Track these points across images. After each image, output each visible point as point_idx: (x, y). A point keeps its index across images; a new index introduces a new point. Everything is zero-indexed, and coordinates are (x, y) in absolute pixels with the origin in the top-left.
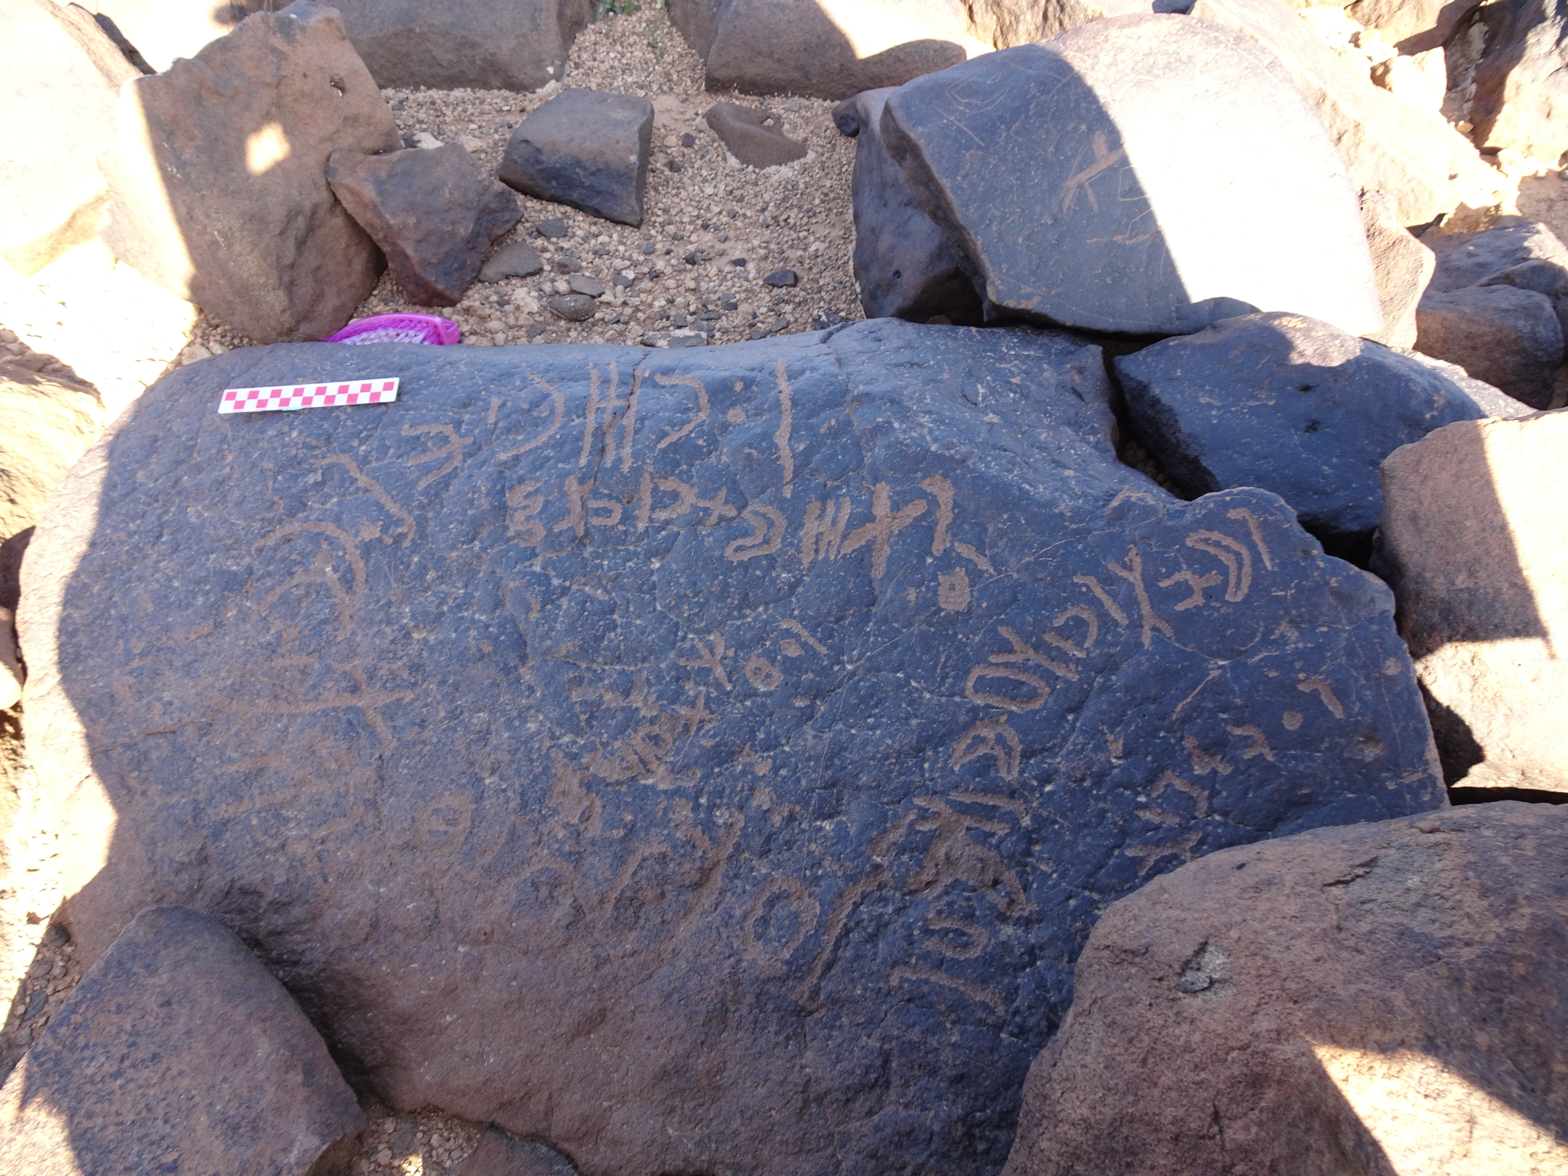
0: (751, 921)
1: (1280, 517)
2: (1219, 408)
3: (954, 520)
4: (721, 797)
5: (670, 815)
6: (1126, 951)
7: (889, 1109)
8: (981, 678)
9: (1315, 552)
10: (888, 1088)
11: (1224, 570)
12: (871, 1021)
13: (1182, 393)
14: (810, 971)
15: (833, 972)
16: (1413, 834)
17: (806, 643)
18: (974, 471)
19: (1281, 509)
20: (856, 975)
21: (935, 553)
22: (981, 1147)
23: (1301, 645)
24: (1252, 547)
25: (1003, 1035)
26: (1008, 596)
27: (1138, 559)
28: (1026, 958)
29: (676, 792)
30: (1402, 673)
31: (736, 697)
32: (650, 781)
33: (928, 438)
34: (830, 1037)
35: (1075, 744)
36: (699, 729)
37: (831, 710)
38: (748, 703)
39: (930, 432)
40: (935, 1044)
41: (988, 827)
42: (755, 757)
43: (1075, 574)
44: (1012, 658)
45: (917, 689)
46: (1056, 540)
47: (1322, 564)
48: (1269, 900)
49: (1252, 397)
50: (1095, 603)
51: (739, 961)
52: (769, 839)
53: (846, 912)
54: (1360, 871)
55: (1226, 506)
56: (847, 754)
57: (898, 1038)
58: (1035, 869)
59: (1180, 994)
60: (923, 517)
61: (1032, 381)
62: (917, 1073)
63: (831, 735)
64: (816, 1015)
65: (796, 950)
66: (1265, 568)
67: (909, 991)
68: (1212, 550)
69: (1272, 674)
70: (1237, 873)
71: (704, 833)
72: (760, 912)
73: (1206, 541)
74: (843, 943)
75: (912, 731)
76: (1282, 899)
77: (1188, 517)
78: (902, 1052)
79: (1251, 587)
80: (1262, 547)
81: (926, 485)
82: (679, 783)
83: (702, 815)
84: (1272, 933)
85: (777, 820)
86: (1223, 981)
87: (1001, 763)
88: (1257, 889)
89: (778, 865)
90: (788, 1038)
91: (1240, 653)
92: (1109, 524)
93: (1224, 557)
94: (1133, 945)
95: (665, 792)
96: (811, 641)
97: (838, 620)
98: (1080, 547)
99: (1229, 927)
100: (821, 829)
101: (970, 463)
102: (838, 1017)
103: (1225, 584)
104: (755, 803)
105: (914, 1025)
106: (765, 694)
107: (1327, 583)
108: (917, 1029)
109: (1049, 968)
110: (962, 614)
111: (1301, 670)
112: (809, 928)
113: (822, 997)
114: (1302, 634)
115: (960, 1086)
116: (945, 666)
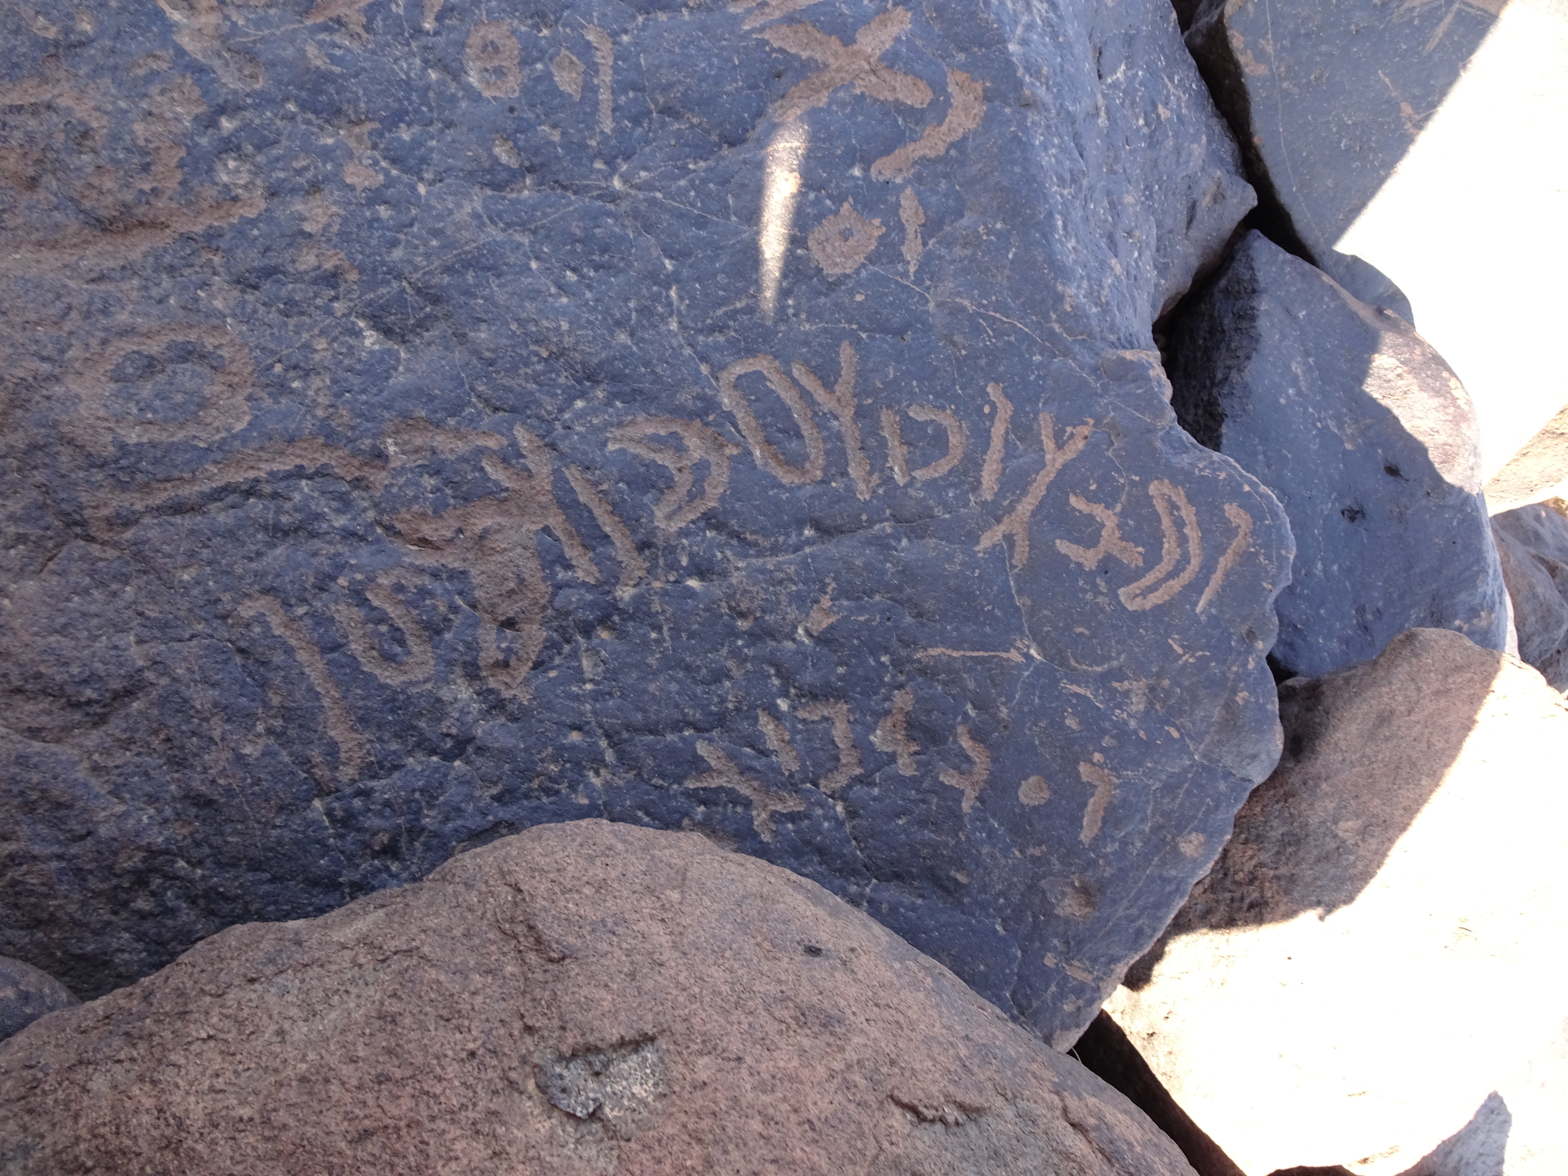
0: (129, 346)
1: (1272, 569)
2: (1299, 393)
3: (939, 160)
4: (259, 148)
5: (154, 90)
6: (531, 928)
7: (66, 751)
8: (759, 376)
9: (1260, 645)
10: (95, 725)
11: (1152, 559)
12: (164, 626)
13: (1284, 336)
14: (146, 488)
15: (178, 519)
16: (1051, 1108)
17: (595, 90)
18: (1025, 130)
19: (1282, 560)
20: (205, 553)
21: (873, 171)
22: (142, 903)
23: (1133, 724)
24: (1208, 569)
25: (317, 803)
26: (896, 321)
27: (1081, 445)
28: (449, 744)
29: (200, 70)
30: (1194, 861)
31: (426, 48)
32: (176, 16)
33: (1019, 31)
34: (86, 592)
35: (779, 568)
36: (325, 28)
37: (534, 208)
38: (433, 75)
39: (1030, 27)
40: (216, 734)
41: (572, 553)
42: (366, 154)
43: (997, 381)
44: (820, 395)
45: (670, 304)
46: (1021, 319)
47: (1251, 665)
48: (802, 1052)
49: (1339, 419)
50: (982, 438)
51: (57, 379)
52: (270, 272)
53: (275, 467)
54: (952, 1114)
55: (1236, 494)
56: (494, 282)
57: (175, 680)
58: (575, 655)
59: (531, 1085)
60: (908, 112)
61: (1176, 136)
62: (156, 743)
63: (500, 237)
64: (95, 549)
65: (153, 445)
66: (1195, 604)
67: (253, 641)
68: (1166, 523)
69: (1071, 722)
70: (800, 957)
71: (181, 165)
72: (154, 347)
73: (1173, 507)
74: (231, 499)
75: (607, 346)
76: (821, 1070)
77: (1184, 460)
78: (163, 701)
79: (1157, 607)
80: (1217, 579)
81: (954, 81)
82: (217, 63)
83: (204, 141)
84: (756, 1125)
85: (308, 260)
86: (611, 1131)
87: (672, 499)
88: (802, 1017)
89: (248, 319)
90: (21, 538)
91: (1064, 663)
92: (1095, 370)
93: (1169, 545)
94: (552, 931)
95: (180, 52)
96: (605, 96)
97: (666, 111)
98: (1037, 358)
99: (710, 1048)
100: (357, 334)
101: (1032, 117)
102: (125, 580)
103: (1138, 575)
104: (299, 206)
105: (213, 685)
106: (468, 89)
107: (1234, 692)
108: (213, 693)
109: (463, 781)
110: (823, 279)
111: (1102, 750)
112: (203, 438)
113: (128, 535)
114: (1147, 712)
115: (194, 811)
116: (732, 315)
